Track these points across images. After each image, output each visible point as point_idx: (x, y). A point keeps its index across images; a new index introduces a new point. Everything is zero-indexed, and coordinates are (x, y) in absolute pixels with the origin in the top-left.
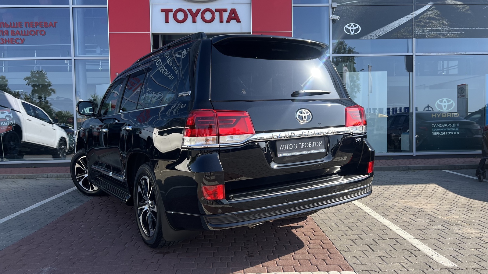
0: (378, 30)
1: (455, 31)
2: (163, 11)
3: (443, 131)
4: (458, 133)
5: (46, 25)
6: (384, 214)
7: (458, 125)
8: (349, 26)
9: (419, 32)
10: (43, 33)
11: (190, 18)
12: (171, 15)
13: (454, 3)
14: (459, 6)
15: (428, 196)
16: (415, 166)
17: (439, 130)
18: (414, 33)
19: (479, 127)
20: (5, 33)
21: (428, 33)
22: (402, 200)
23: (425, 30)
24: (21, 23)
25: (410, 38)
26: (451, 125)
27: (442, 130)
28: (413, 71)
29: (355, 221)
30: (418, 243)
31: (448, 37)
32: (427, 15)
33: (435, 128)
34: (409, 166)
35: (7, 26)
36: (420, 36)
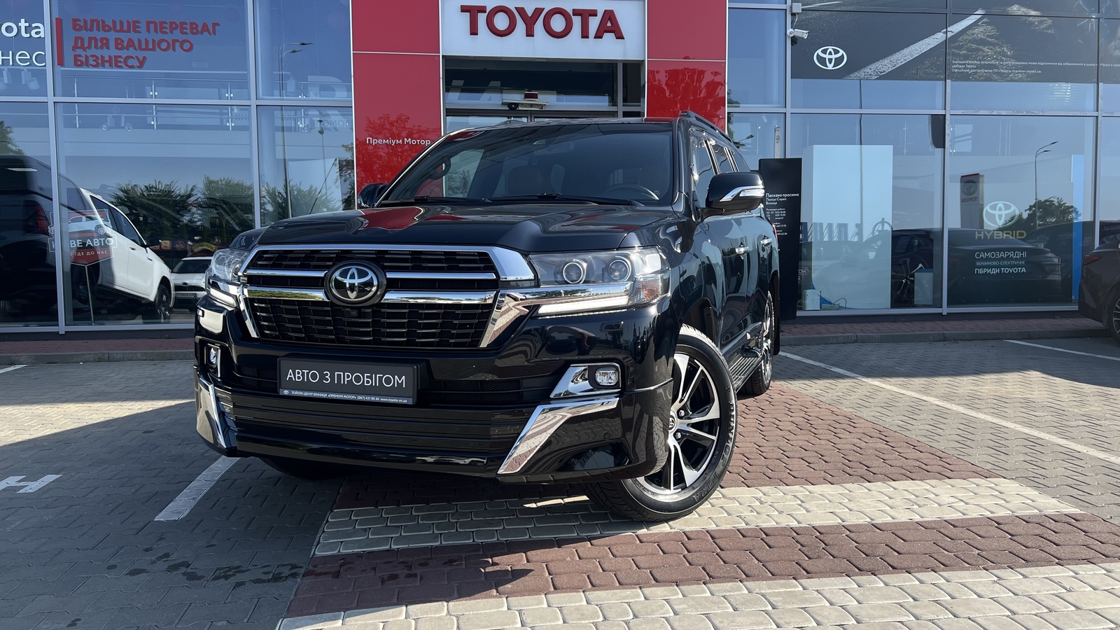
0: (879, 63)
1: (1025, 68)
2: (464, 9)
3: (996, 267)
4: (1024, 270)
5: (194, 29)
7: (1024, 254)
8: (824, 52)
9: (958, 68)
10: (187, 46)
11: (521, 26)
12: (482, 18)
13: (1023, 12)
14: (1034, 20)
17: (988, 263)
18: (949, 69)
19: (1056, 260)
20: (100, 44)
21: (974, 71)
23: (969, 64)
24: (138, 22)
25: (940, 79)
26: (1011, 254)
27: (995, 263)
28: (944, 148)
31: (1012, 80)
32: (973, 34)
33: (982, 259)
35: (104, 27)
36: (960, 76)
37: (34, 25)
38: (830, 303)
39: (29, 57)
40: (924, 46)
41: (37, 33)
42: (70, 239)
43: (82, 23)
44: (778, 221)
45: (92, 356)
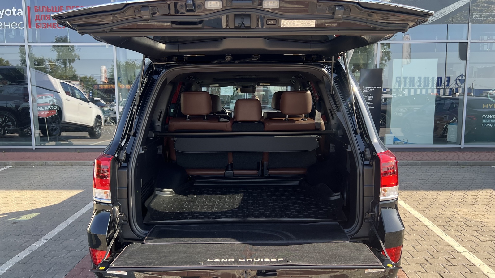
3: (494, 123)
6: (446, 230)
9: (476, 17)
15: (486, 203)
16: (464, 162)
17: (490, 121)
18: (471, 18)
20: (47, 18)
21: (485, 18)
22: (460, 209)
23: (482, 15)
24: (63, 7)
25: (466, 23)
27: (493, 121)
28: (466, 60)
29: (418, 238)
30: (489, 272)
33: (486, 119)
34: (458, 161)
35: (48, 10)
36: (477, 21)
37: (18, 10)
38: (400, 140)
39: (17, 25)
40: (457, 5)
41: (20, 14)
42: (38, 106)
43: (39, 9)
44: (369, 101)
45: (39, 163)
